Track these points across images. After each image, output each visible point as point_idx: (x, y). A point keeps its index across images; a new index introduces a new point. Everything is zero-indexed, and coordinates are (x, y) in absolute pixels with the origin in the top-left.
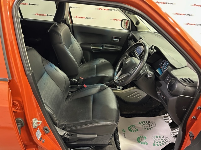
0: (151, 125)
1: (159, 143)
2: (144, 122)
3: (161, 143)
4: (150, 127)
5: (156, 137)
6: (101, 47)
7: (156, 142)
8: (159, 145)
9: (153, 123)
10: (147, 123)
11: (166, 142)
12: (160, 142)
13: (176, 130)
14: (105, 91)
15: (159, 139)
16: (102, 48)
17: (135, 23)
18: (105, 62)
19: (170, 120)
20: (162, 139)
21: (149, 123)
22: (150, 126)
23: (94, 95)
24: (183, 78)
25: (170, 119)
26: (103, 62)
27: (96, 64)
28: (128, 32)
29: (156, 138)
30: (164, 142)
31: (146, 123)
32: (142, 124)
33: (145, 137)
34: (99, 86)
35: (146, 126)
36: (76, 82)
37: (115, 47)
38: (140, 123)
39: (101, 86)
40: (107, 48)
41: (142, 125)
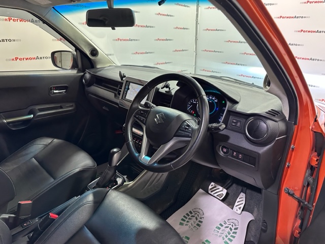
0: (196, 215)
1: (229, 237)
3: (231, 234)
4: (199, 219)
5: (218, 230)
6: (29, 114)
7: (225, 237)
8: (232, 238)
9: (197, 210)
10: (190, 217)
11: (234, 227)
12: (229, 233)
13: (238, 200)
15: (223, 230)
16: (32, 116)
17: (88, 53)
18: (52, 144)
19: (222, 191)
20: (226, 225)
21: (193, 215)
22: (197, 219)
23: (88, 224)
25: (221, 188)
26: (46, 146)
27: (32, 155)
28: (77, 73)
29: (220, 231)
30: (233, 228)
32: (185, 223)
33: (207, 241)
34: (89, 197)
35: (192, 221)
37: (61, 107)
38: (181, 224)
39: (95, 194)
40: (44, 112)
41: (186, 225)
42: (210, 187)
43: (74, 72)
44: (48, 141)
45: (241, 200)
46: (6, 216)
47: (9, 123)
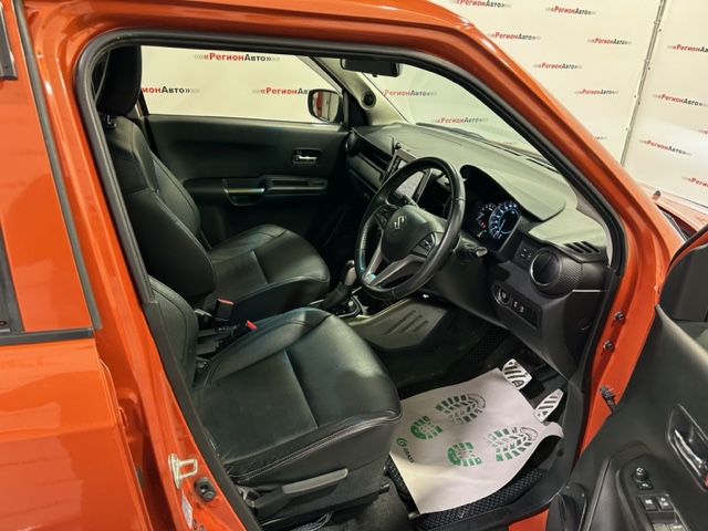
0: (471, 405)
1: (510, 451)
2: (449, 399)
3: (516, 449)
4: (472, 411)
5: (496, 437)
6: (260, 187)
7: (502, 449)
8: (513, 455)
9: (476, 398)
10: (458, 403)
11: (527, 441)
12: (512, 447)
13: (548, 399)
14: (322, 328)
15: (506, 440)
16: (263, 190)
17: (360, 99)
18: (284, 236)
19: (524, 376)
20: (515, 435)
21: (465, 402)
22: (469, 409)
23: (289, 350)
24: (571, 242)
25: (524, 371)
26: (274, 238)
27: (252, 246)
28: (340, 131)
29: (499, 439)
30: (523, 442)
31: (455, 403)
32: (446, 408)
33: (469, 444)
34: (300, 316)
35: (458, 410)
36: (206, 320)
37: (306, 184)
38: (439, 408)
39: (308, 315)
40: (281, 186)
41: (447, 412)
42: (507, 365)
43: (335, 128)
44: (277, 231)
45: (553, 400)
46: (202, 313)
47: (231, 194)
